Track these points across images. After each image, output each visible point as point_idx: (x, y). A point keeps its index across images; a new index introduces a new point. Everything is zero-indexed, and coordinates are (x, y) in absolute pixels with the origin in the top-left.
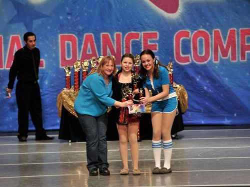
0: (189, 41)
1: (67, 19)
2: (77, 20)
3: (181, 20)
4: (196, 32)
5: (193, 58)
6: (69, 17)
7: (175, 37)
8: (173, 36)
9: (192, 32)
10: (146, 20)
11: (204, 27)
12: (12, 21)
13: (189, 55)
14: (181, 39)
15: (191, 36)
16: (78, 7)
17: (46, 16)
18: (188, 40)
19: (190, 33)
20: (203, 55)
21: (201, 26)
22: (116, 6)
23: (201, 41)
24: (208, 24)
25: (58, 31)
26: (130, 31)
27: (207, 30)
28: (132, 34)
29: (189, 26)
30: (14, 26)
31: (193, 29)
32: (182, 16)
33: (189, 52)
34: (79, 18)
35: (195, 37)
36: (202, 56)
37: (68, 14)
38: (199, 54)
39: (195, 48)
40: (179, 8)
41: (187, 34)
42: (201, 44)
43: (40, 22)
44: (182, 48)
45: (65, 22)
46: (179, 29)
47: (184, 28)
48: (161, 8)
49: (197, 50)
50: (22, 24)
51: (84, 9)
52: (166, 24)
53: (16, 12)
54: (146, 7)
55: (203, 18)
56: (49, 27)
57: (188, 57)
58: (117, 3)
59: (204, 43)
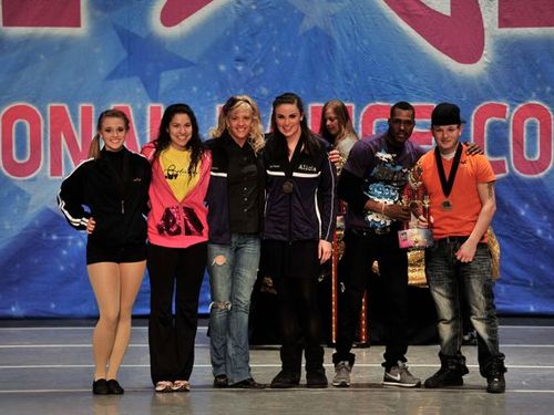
0: (506, 126)
1: (236, 70)
2: (257, 74)
3: (487, 79)
4: (521, 106)
5: (513, 165)
6: (240, 68)
7: (473, 117)
8: (470, 115)
9: (513, 106)
10: (410, 77)
11: (541, 96)
12: (115, 74)
13: (505, 158)
14: (488, 121)
15: (511, 114)
16: (260, 46)
17: (191, 64)
18: (503, 124)
19: (508, 110)
20: (537, 158)
21: (534, 95)
22: (343, 45)
23: (532, 128)
24: (549, 89)
25: (216, 98)
26: (373, 100)
27: (547, 102)
28: (377, 107)
29: (505, 94)
30: (118, 84)
31: (515, 100)
32: (492, 70)
33: (505, 152)
34: (261, 70)
35: (520, 117)
36: (532, 159)
37: (238, 60)
38: (526, 156)
39: (518, 142)
40: (485, 52)
41: (501, 111)
42: (532, 135)
43: (177, 78)
44: (489, 141)
45: (230, 77)
46: (483, 100)
47: (495, 97)
48: (445, 51)
49: (522, 148)
50: (137, 79)
51: (274, 49)
52: (455, 87)
53: (124, 54)
54: (409, 47)
55: (539, 76)
56: (195, 89)
57: (503, 162)
58: (347, 38)
59: (538, 131)
